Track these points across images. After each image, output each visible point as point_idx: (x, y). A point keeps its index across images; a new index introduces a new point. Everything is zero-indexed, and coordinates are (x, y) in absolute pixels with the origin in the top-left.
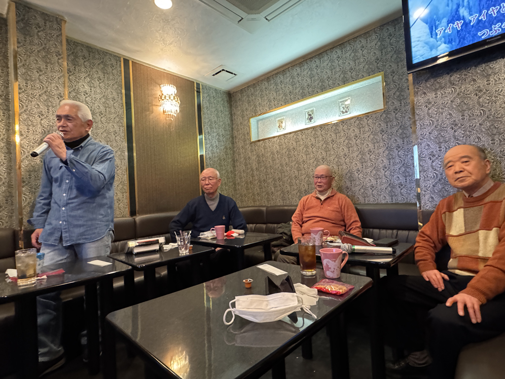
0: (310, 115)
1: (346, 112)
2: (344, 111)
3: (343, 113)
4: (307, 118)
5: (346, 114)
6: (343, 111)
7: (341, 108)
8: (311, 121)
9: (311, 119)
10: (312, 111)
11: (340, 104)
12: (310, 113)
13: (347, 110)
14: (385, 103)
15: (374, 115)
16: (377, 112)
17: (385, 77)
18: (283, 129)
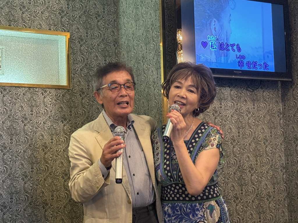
14: (70, 78)
15: (53, 92)
16: (58, 88)
17: (71, 41)
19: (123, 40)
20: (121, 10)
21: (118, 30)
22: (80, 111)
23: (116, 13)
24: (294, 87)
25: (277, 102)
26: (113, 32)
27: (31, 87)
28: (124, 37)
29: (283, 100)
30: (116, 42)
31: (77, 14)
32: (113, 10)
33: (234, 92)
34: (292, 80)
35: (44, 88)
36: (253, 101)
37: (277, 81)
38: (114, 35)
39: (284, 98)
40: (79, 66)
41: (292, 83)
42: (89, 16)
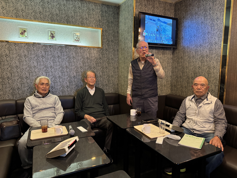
0: (52, 34)
1: (78, 41)
3: (76, 41)
4: (49, 35)
5: (78, 42)
6: (76, 40)
7: (75, 37)
8: (53, 39)
9: (53, 37)
10: (54, 31)
12: (52, 33)
13: (79, 40)
14: (102, 45)
16: (98, 48)
17: (103, 31)
18: (26, 37)
19: (120, 32)
20: (120, 21)
21: (119, 28)
22: (106, 56)
23: (118, 21)
25: (171, 55)
26: (117, 28)
27: (89, 48)
28: (121, 30)
29: (173, 54)
31: (105, 21)
33: (157, 51)
34: (177, 47)
35: (94, 48)
36: (163, 54)
37: (171, 48)
38: (117, 30)
39: (173, 53)
40: (105, 40)
42: (109, 23)
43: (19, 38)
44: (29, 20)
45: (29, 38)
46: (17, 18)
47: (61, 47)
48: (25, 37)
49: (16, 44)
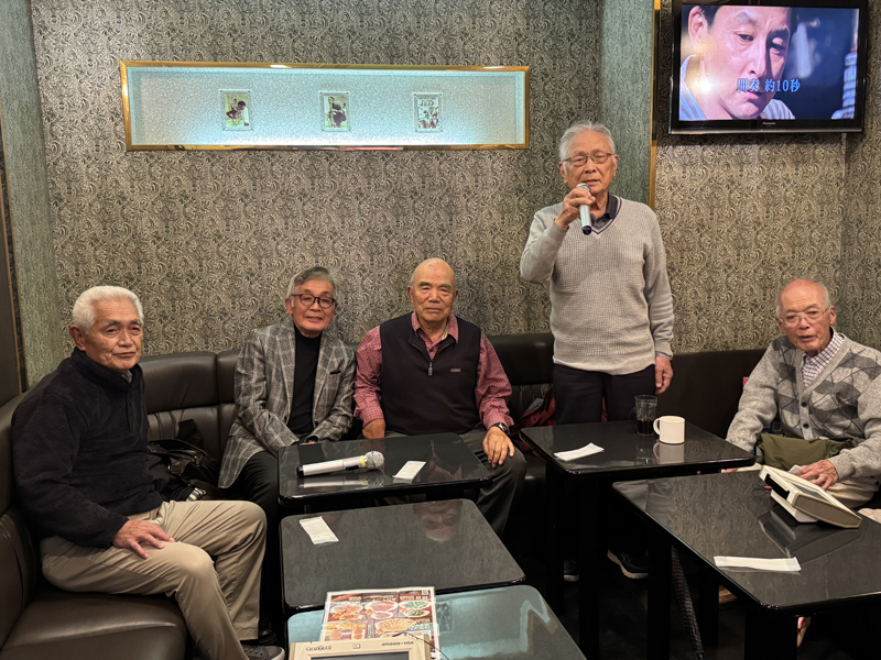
0: (338, 108)
1: (433, 126)
2: (428, 121)
3: (425, 126)
5: (431, 129)
6: (424, 122)
7: (421, 112)
8: (338, 125)
9: (338, 117)
11: (419, 102)
12: (337, 102)
13: (435, 121)
14: (528, 133)
15: (505, 154)
16: (512, 148)
17: (529, 78)
18: (246, 124)
20: (605, 26)
21: (600, 56)
24: (865, 140)
25: (837, 163)
26: (594, 59)
27: (474, 149)
29: (847, 160)
30: (597, 74)
31: (540, 36)
32: (594, 25)
34: (863, 130)
35: (493, 150)
38: (594, 64)
39: (849, 157)
40: (541, 115)
41: (863, 134)
42: (558, 39)
43: (224, 132)
44: (254, 63)
45: (257, 128)
46: (216, 60)
47: (368, 154)
48: (242, 125)
49: (213, 156)
